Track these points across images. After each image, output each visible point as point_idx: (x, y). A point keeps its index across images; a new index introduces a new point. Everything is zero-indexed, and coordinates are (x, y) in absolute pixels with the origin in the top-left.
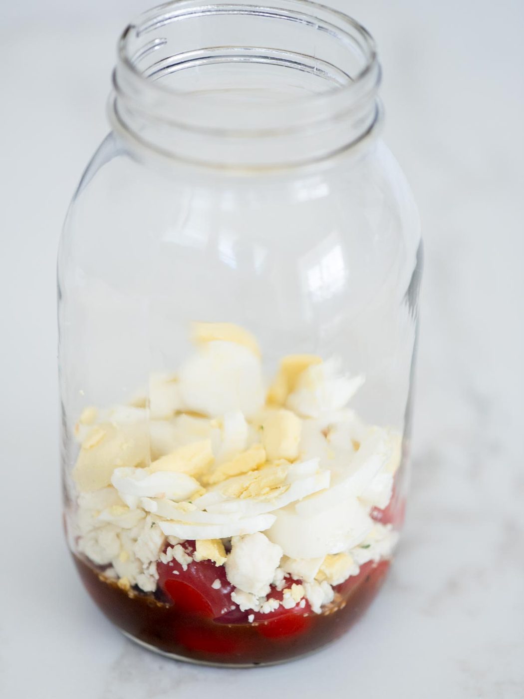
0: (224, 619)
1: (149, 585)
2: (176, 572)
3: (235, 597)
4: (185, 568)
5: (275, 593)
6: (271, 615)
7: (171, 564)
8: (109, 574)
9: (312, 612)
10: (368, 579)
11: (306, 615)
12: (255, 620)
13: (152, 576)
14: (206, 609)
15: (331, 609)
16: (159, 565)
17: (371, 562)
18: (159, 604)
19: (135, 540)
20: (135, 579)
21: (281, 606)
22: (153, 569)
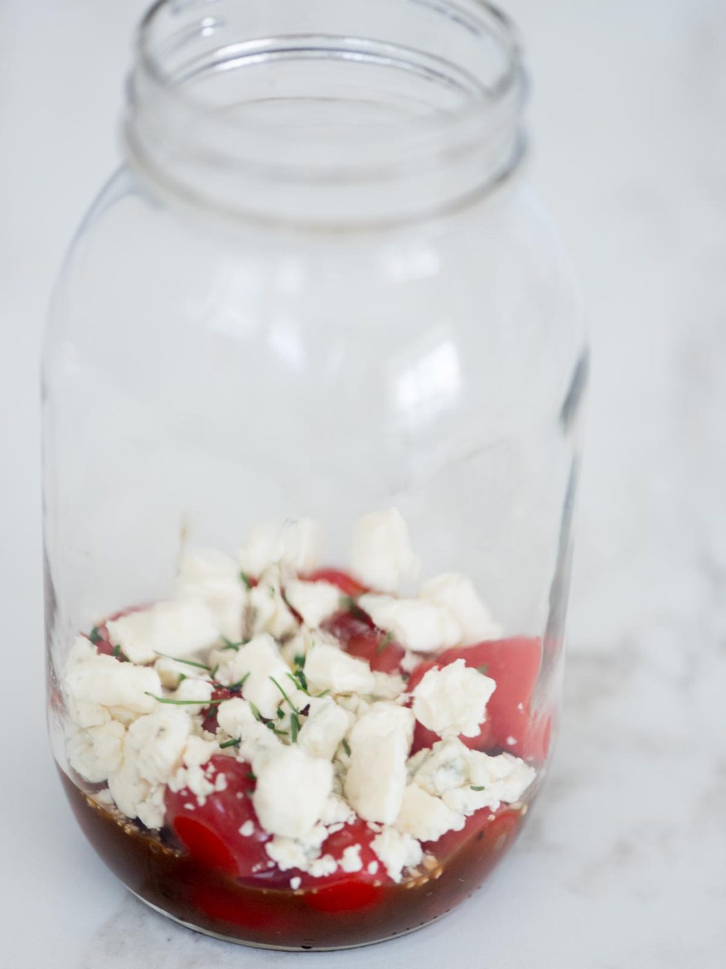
0: (257, 880)
1: (154, 820)
2: (189, 806)
3: (272, 850)
4: (202, 801)
5: (332, 847)
6: (323, 880)
7: (184, 793)
8: (102, 798)
9: (390, 879)
10: (480, 836)
11: (378, 883)
12: (301, 886)
13: (156, 807)
14: (230, 864)
15: (417, 880)
16: (168, 791)
17: (485, 811)
18: (167, 851)
19: (138, 752)
20: (135, 810)
21: (339, 867)
22: (158, 798)
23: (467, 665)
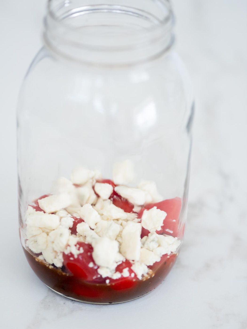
0: (95, 281)
1: (59, 264)
2: (72, 259)
3: (100, 271)
4: (76, 257)
5: (119, 269)
6: (117, 280)
7: (70, 255)
8: (40, 258)
9: (138, 279)
10: (165, 263)
11: (134, 280)
12: (110, 282)
13: (60, 259)
14: (85, 276)
15: (147, 278)
16: (64, 254)
17: (166, 255)
18: (64, 274)
19: (53, 242)
20: (52, 261)
21: (122, 276)
22: (61, 257)
23: (157, 208)
